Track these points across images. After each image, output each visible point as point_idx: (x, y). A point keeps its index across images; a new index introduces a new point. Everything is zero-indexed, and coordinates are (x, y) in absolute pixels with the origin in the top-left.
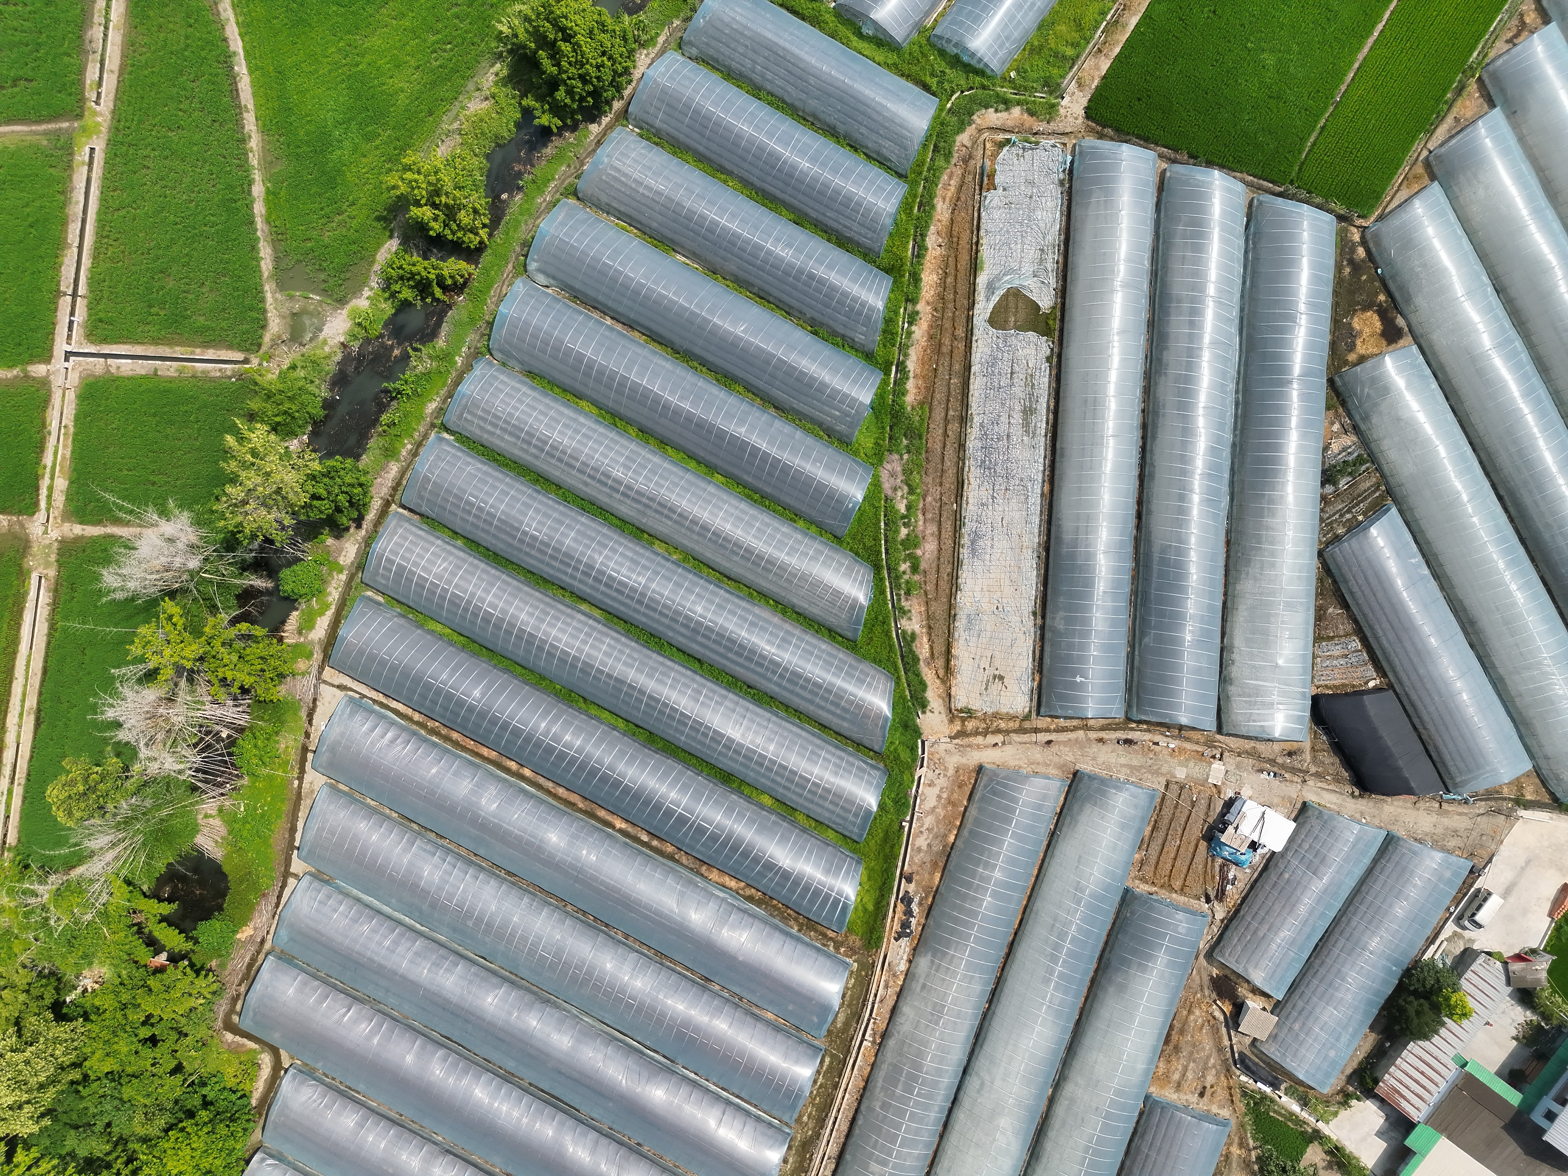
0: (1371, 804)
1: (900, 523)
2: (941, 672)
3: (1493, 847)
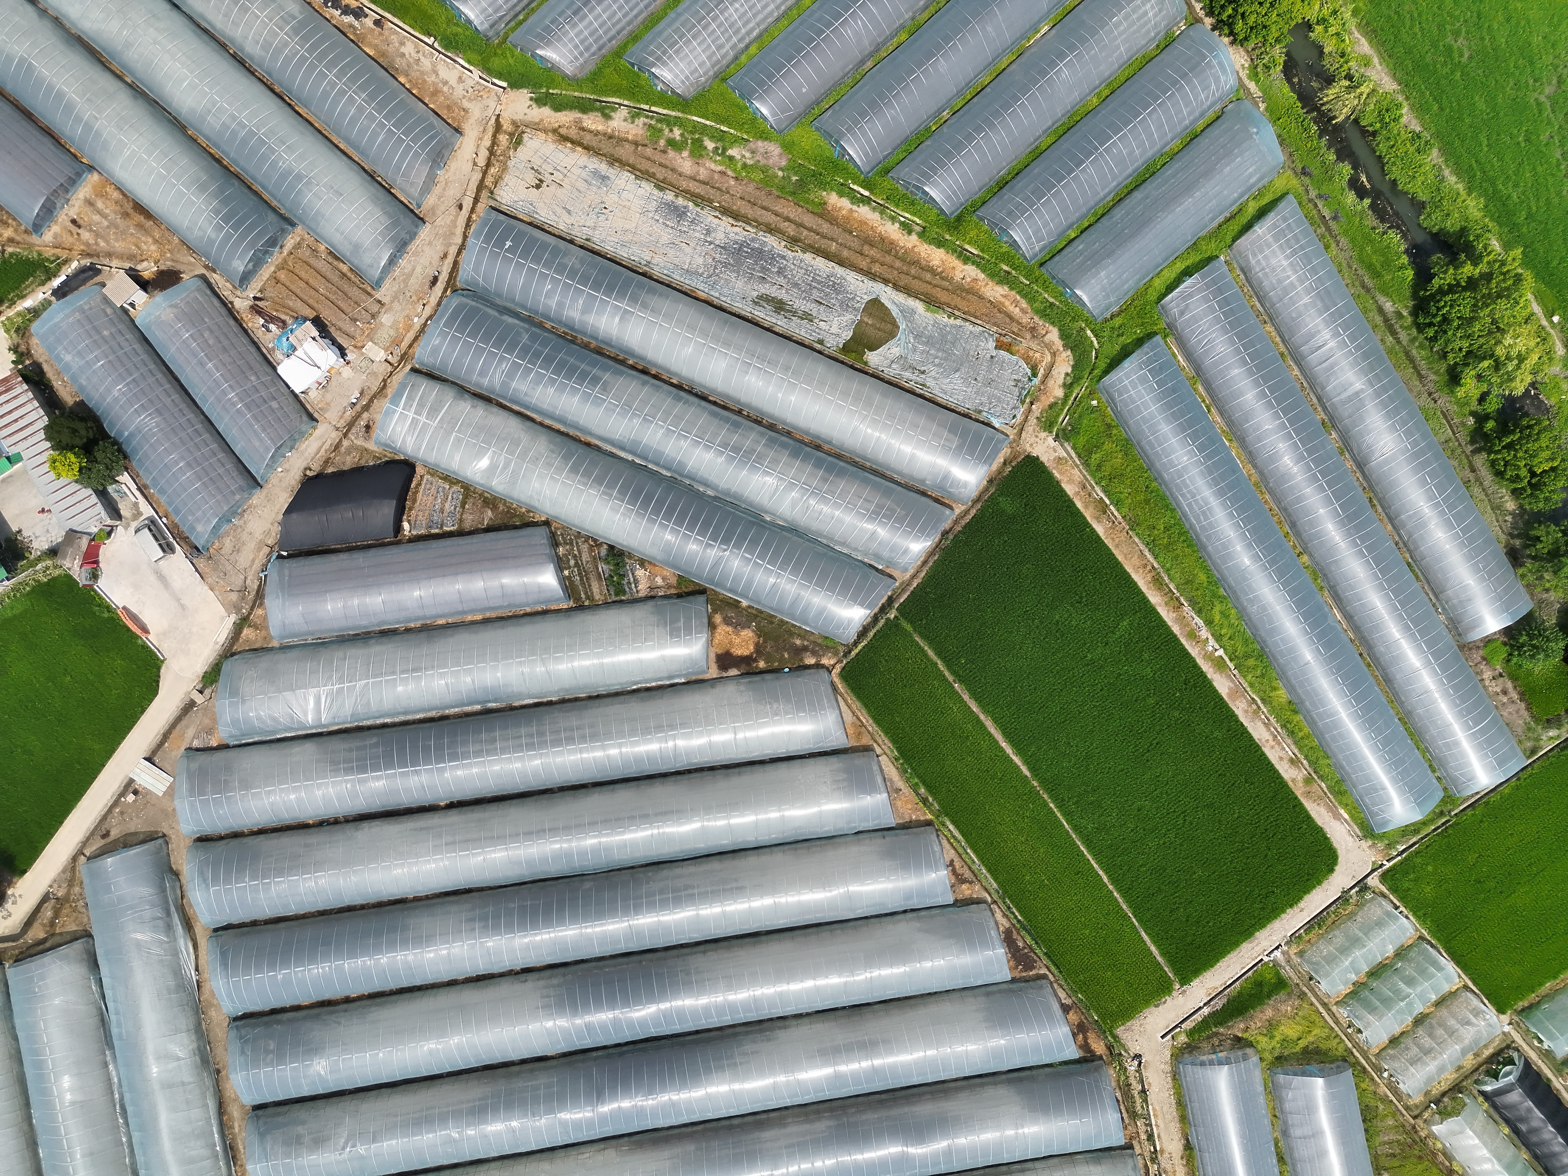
0: (293, 483)
1: (719, 144)
2: (563, 131)
3: (210, 580)
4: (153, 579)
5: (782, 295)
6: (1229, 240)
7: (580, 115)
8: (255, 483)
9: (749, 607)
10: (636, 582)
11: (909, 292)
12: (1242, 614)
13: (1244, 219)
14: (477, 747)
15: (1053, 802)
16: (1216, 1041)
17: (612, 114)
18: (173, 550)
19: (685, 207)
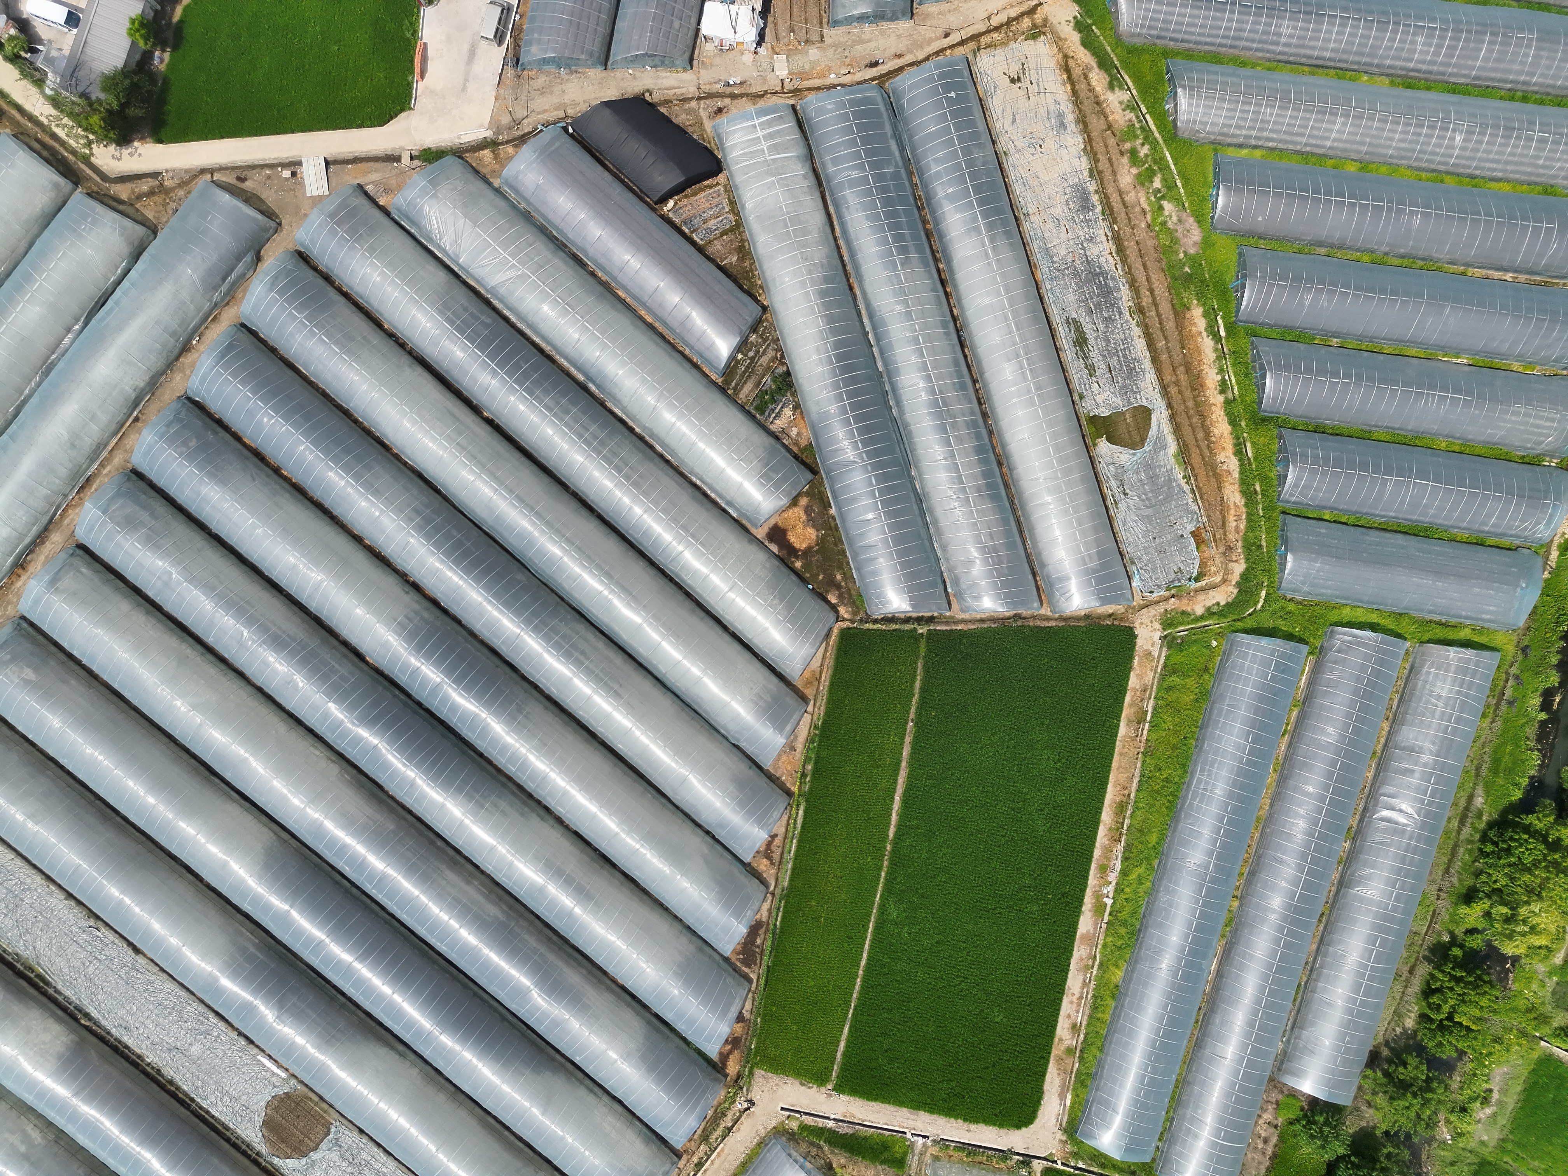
0: (629, 90)
1: (1164, 190)
3: (501, 91)
4: (466, 47)
5: (1091, 336)
6: (1426, 637)
7: (1095, 65)
8: (605, 60)
9: (833, 517)
10: (778, 415)
11: (1177, 430)
12: (1153, 893)
13: (1451, 635)
14: (551, 404)
15: (887, 873)
16: (814, 1151)
17: (1117, 89)
18: (500, 44)
19: (1093, 206)
